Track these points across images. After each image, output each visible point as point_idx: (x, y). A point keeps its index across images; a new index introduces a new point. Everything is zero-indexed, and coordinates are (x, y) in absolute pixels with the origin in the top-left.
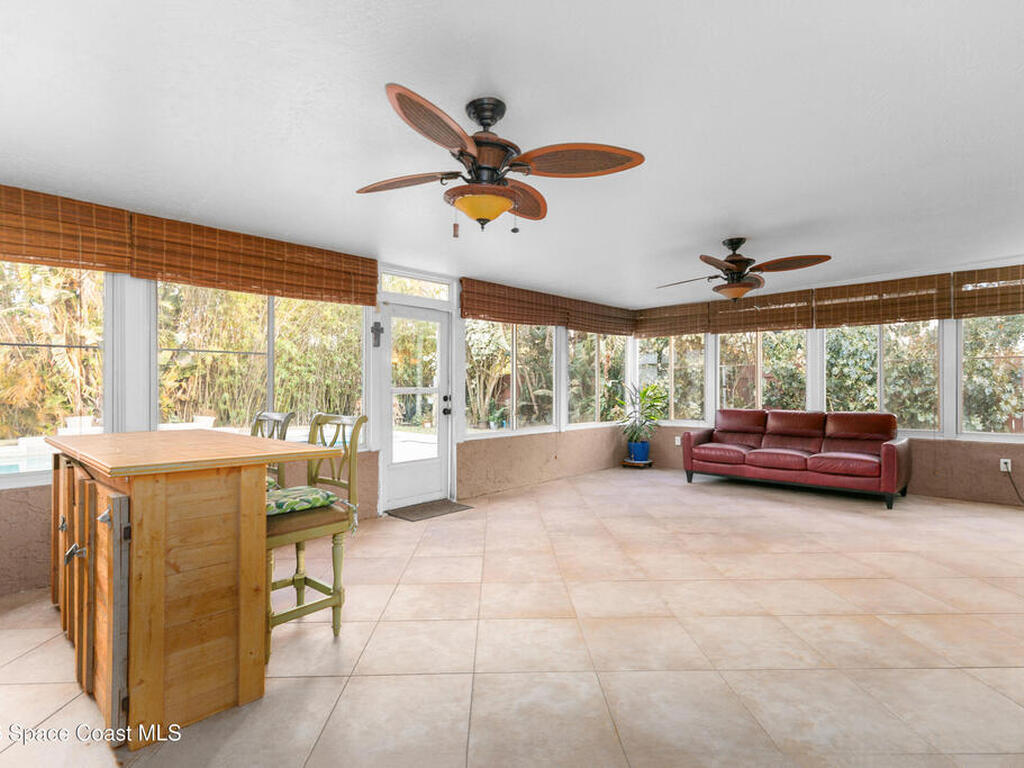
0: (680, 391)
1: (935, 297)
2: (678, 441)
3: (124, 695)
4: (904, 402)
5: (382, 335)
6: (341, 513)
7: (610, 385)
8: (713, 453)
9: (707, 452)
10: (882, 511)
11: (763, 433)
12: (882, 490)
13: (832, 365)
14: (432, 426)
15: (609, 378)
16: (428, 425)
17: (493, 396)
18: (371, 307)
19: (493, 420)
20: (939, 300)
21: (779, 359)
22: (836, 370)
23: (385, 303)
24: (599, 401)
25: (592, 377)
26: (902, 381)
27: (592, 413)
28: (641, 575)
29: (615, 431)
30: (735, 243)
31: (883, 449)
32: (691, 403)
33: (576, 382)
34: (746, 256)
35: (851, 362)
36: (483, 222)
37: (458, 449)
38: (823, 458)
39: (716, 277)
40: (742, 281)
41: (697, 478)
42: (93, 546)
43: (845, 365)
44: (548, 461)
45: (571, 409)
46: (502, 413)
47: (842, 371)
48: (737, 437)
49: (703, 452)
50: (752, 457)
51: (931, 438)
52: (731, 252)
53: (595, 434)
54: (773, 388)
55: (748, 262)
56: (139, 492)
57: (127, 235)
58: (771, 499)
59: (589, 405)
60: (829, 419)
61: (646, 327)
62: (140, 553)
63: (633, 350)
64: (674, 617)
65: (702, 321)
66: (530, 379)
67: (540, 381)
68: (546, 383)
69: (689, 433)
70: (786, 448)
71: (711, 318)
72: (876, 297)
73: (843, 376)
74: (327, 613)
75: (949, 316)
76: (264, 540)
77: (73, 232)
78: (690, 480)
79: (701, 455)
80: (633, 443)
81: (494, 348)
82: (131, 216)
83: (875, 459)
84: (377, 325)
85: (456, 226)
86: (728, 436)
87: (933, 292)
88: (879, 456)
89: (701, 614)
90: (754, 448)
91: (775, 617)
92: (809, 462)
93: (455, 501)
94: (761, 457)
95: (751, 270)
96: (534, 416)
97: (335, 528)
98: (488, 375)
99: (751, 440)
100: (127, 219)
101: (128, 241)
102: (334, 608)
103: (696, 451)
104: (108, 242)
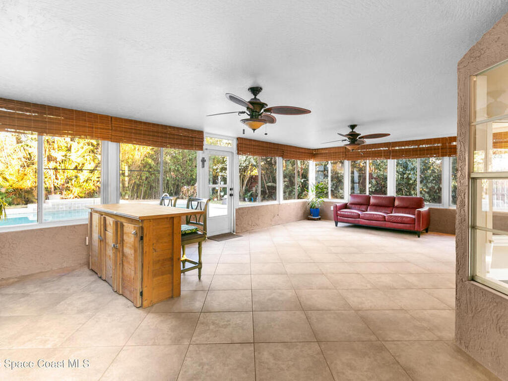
0: (335, 185)
1: (440, 147)
2: (332, 208)
3: (141, 291)
4: (436, 191)
5: (205, 163)
6: (201, 234)
7: (302, 181)
8: (346, 213)
9: (344, 213)
10: (416, 238)
11: (369, 205)
12: (416, 229)
13: (404, 174)
14: (217, 200)
15: (302, 179)
16: (216, 199)
17: (247, 185)
18: (201, 151)
19: (247, 197)
20: (442, 149)
21: (381, 170)
22: (405, 176)
23: (206, 149)
24: (297, 188)
25: (294, 177)
26: (435, 181)
27: (294, 194)
28: (312, 261)
29: (304, 203)
30: (353, 127)
31: (416, 212)
32: (340, 190)
33: (286, 179)
34: (357, 132)
35: (412, 172)
36: (254, 130)
37: (236, 211)
38: (392, 216)
39: (345, 140)
40: (356, 143)
41: (340, 224)
42: (121, 244)
43: (409, 174)
44: (274, 217)
45: (285, 192)
46: (251, 194)
47: (408, 177)
48: (357, 207)
49: (342, 213)
50: (363, 215)
51: (439, 208)
52: (351, 130)
53: (296, 204)
54: (378, 183)
55: (358, 135)
56: (145, 225)
57: (110, 126)
58: (370, 233)
59: (293, 191)
60: (396, 199)
61: (318, 157)
62: (146, 245)
63: (312, 166)
64: (323, 274)
65: (342, 155)
66: (265, 178)
67: (269, 178)
68: (272, 180)
69: (336, 205)
70: (378, 211)
71: (347, 153)
72: (417, 147)
73: (408, 179)
74: (197, 270)
75: (446, 156)
76: (181, 242)
77: (92, 126)
78: (336, 225)
79: (341, 214)
80: (312, 209)
81: (247, 163)
82: (111, 117)
83: (413, 217)
84: (203, 158)
85: (244, 130)
86: (353, 206)
87: (439, 145)
88: (415, 215)
89: (334, 274)
90: (364, 211)
91: (361, 275)
92: (386, 218)
93: (235, 233)
94: (367, 216)
95: (359, 138)
96: (266, 196)
97: (199, 240)
98: (244, 175)
99: (363, 208)
100: (110, 119)
101: (110, 128)
102: (199, 269)
103: (339, 212)
104: (103, 129)
